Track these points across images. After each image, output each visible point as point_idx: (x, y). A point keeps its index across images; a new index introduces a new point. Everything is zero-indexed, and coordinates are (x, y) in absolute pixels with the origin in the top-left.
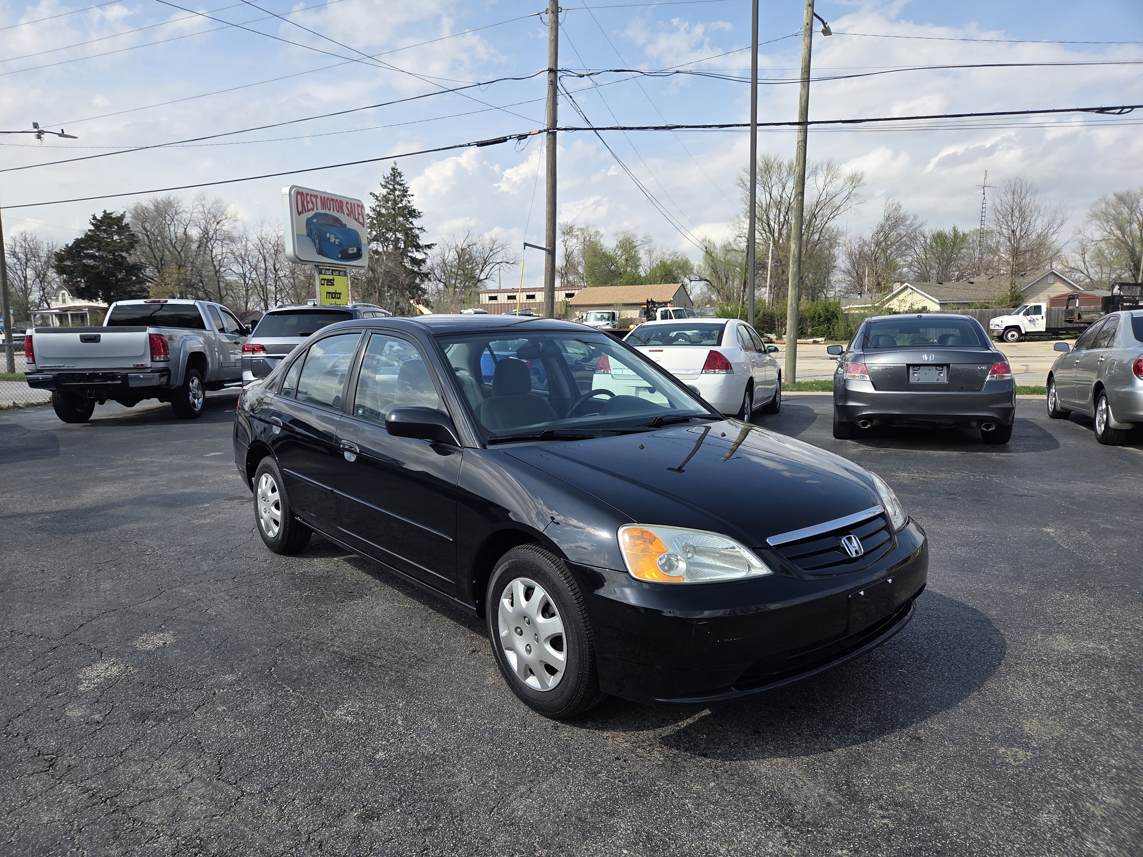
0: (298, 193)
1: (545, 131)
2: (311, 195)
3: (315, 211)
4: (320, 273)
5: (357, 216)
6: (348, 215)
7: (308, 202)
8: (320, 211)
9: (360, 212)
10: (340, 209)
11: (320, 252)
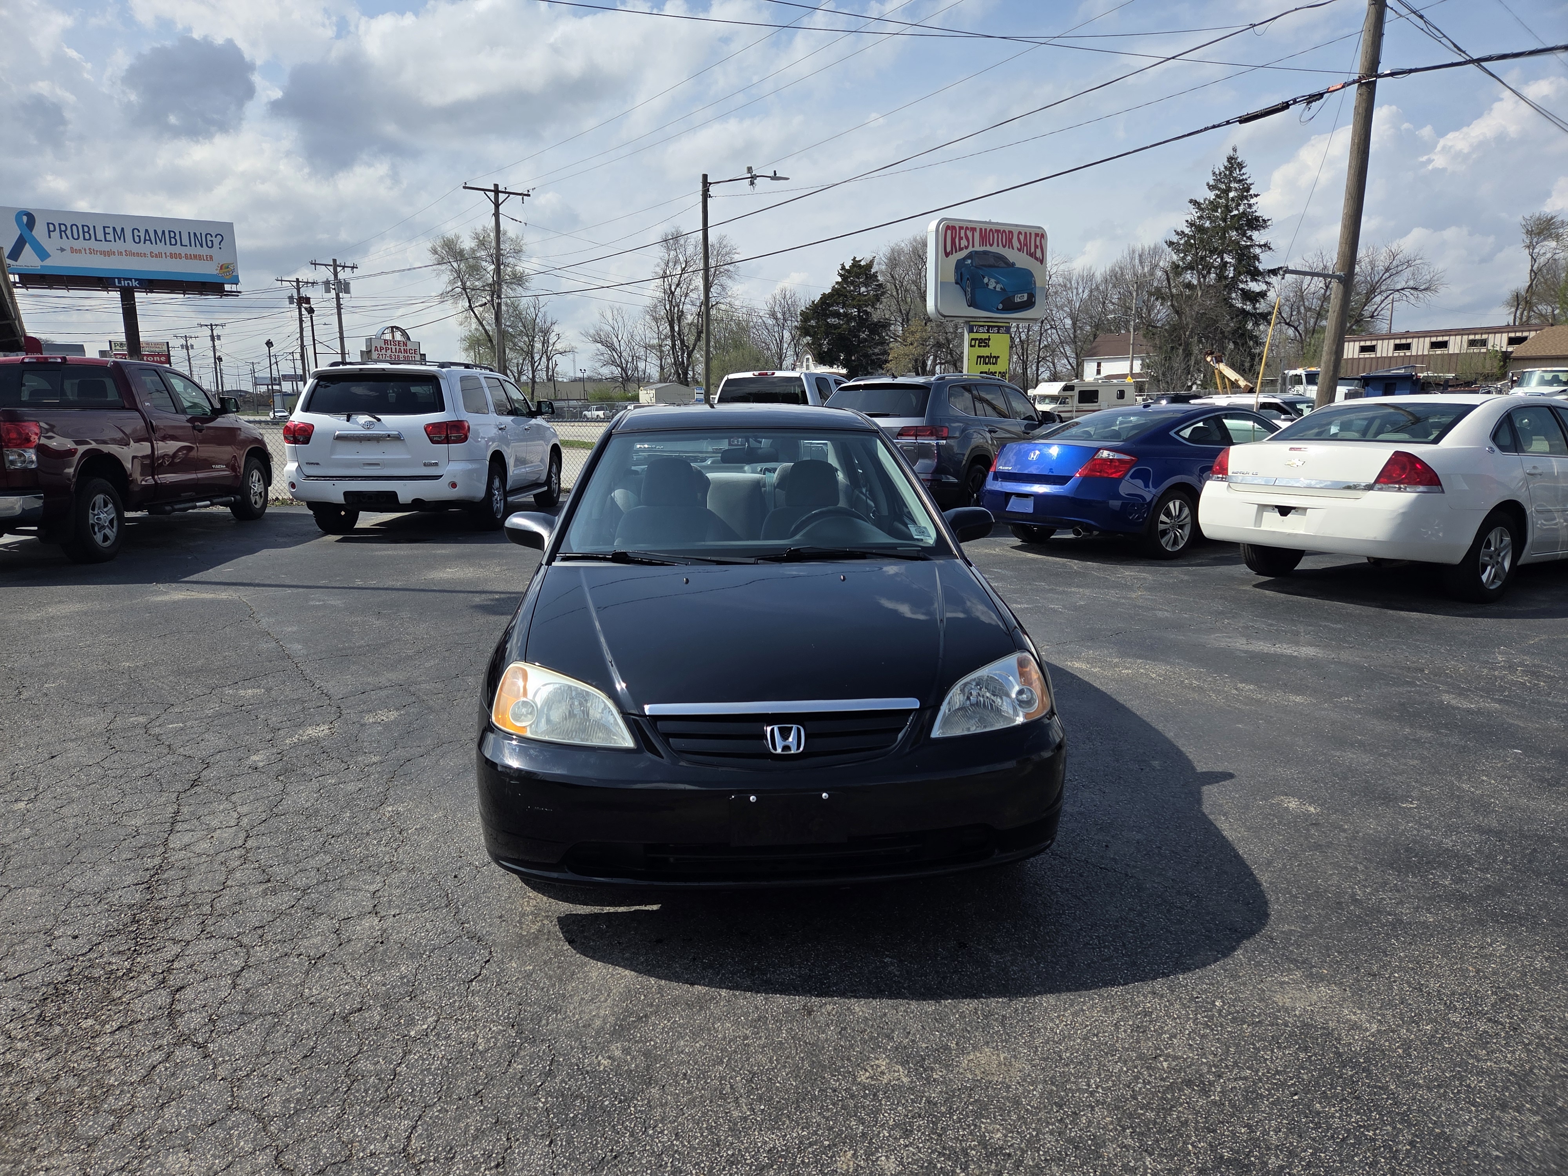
0: (948, 228)
1: (1354, 82)
2: (967, 228)
3: (970, 249)
4: (971, 331)
5: (1033, 250)
6: (1019, 250)
7: (961, 238)
8: (978, 248)
9: (1038, 243)
10: (1009, 243)
11: (972, 304)
